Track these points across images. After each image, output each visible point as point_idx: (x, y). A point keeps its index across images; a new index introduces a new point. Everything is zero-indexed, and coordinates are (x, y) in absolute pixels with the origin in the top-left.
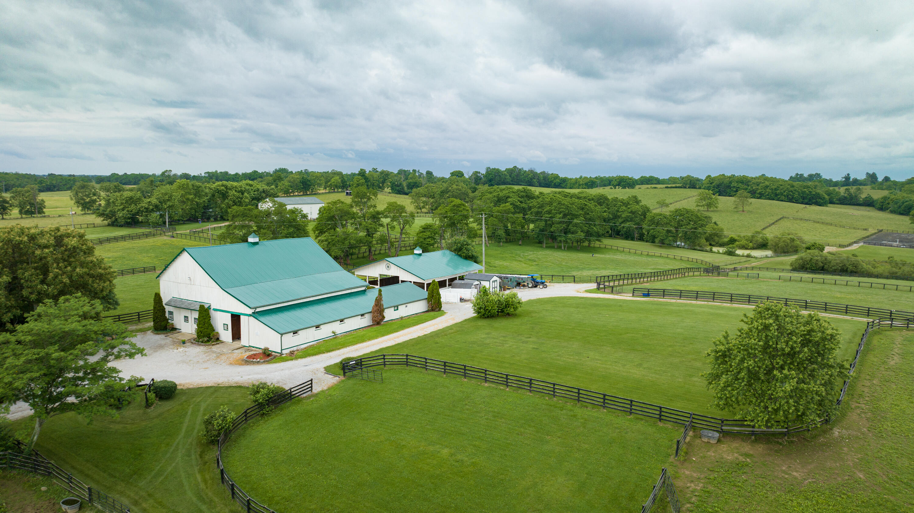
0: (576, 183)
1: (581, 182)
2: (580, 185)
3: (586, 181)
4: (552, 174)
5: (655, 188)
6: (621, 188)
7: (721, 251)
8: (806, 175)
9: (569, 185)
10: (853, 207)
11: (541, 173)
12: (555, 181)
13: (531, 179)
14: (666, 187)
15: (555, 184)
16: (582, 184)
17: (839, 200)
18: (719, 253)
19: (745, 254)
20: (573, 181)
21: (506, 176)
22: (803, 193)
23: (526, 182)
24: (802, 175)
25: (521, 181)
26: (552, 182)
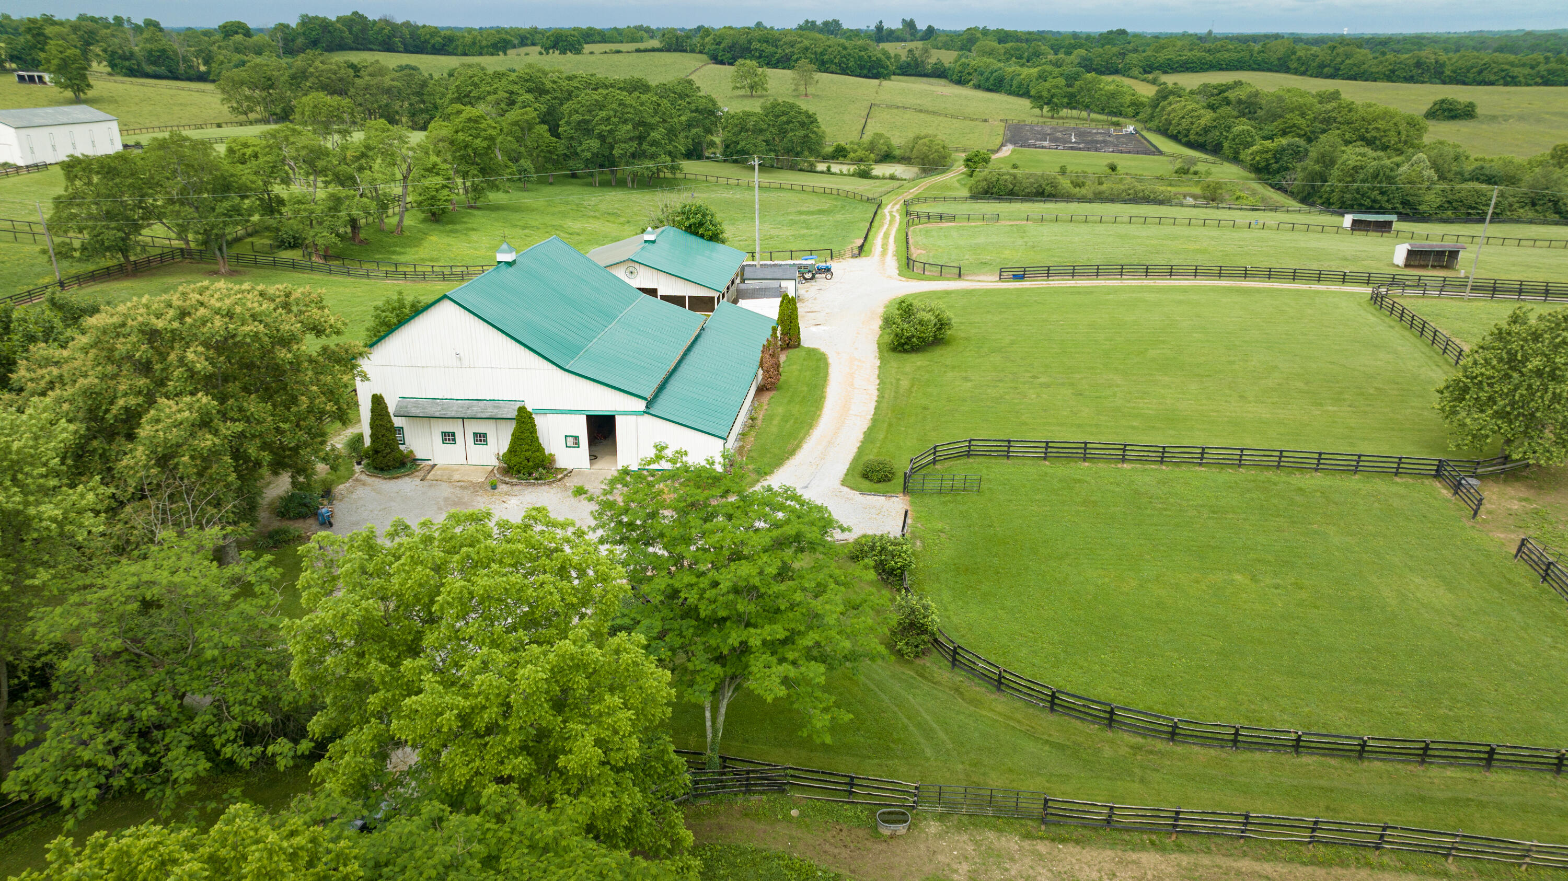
0: (474, 43)
1: (484, 43)
2: (482, 48)
3: (492, 40)
4: (424, 26)
5: (618, 52)
6: (557, 52)
7: (845, 172)
8: (819, 23)
9: (460, 49)
10: (925, 79)
11: (403, 24)
12: (433, 41)
13: (389, 37)
14: (638, 51)
15: (433, 46)
16: (487, 46)
17: (900, 68)
18: (842, 174)
19: (887, 175)
20: (468, 39)
21: (342, 32)
22: (861, 58)
23: (380, 44)
24: (813, 23)
25: (371, 43)
26: (427, 42)
